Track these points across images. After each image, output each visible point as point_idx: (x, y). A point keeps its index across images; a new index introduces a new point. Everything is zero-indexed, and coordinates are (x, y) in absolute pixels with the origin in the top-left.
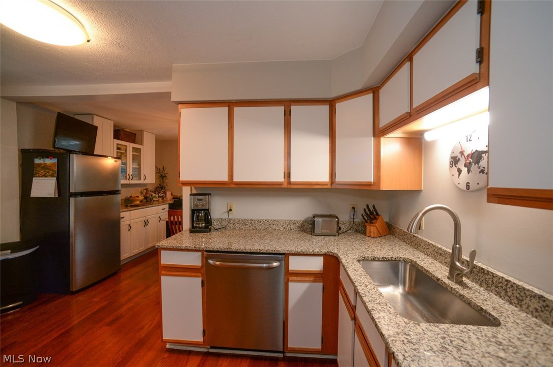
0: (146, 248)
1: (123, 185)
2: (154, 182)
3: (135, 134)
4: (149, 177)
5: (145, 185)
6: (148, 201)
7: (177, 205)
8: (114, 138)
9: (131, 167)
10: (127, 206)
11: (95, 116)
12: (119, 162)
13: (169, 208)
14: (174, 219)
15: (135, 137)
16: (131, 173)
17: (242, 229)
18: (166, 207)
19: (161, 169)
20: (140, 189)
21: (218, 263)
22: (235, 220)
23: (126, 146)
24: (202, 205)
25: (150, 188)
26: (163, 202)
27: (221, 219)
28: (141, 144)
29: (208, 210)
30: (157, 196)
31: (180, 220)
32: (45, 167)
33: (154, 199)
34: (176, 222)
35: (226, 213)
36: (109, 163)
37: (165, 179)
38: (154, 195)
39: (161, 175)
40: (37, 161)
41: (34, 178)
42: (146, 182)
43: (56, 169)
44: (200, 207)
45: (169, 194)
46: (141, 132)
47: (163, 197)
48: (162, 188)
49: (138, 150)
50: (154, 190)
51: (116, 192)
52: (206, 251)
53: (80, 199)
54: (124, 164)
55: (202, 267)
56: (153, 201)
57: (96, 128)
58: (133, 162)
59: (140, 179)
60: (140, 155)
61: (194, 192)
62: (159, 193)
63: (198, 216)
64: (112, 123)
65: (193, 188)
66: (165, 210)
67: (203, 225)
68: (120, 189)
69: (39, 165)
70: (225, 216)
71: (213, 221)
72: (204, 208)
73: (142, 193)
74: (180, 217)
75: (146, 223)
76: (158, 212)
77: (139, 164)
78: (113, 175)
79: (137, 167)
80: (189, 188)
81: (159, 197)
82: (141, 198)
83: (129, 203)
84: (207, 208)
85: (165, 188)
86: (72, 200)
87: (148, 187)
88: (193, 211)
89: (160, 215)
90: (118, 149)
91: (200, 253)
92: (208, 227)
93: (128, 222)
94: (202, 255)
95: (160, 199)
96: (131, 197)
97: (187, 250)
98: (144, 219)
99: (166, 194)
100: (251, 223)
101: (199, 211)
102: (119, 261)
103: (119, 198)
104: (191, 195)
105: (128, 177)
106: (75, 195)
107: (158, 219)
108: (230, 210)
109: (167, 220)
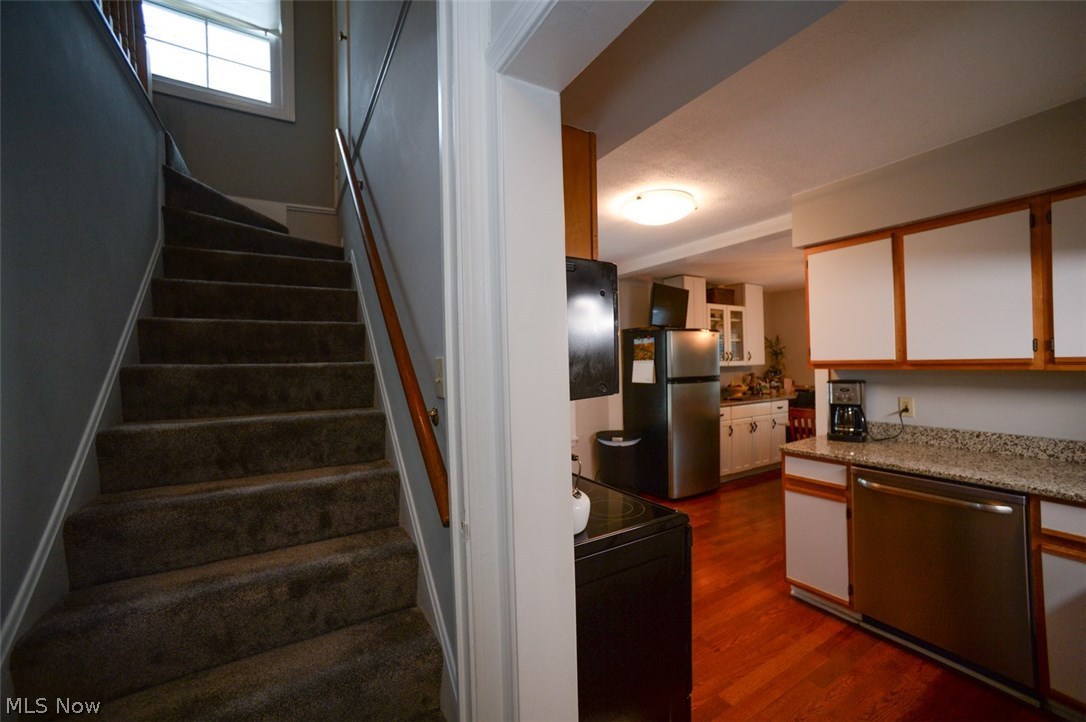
0: (753, 467)
1: (723, 369)
2: (763, 363)
3: (733, 291)
4: (756, 355)
5: (749, 368)
6: (754, 394)
7: (803, 402)
8: (708, 301)
9: (730, 340)
10: (725, 399)
11: (685, 277)
12: (717, 335)
13: (790, 406)
14: (800, 423)
15: (733, 295)
16: (730, 350)
17: (932, 445)
18: (785, 404)
19: (774, 341)
20: (741, 374)
21: (876, 485)
22: (915, 428)
23: (722, 311)
24: (850, 399)
25: (757, 373)
26: (778, 396)
27: (887, 424)
28: (742, 303)
29: (859, 406)
30: (768, 385)
31: (810, 426)
32: (643, 348)
33: (764, 392)
34: (803, 429)
35: (898, 415)
36: (704, 337)
37: (780, 357)
38: (763, 384)
39: (774, 349)
40: (637, 342)
41: (635, 362)
42: (751, 363)
43: (653, 351)
44: (845, 401)
45: (788, 383)
46: (741, 286)
47: (777, 388)
48: (775, 373)
49: (737, 315)
50: (762, 376)
51: (713, 379)
52: (854, 465)
53: (676, 385)
54: (722, 337)
55: (848, 487)
56: (763, 394)
57: (687, 292)
58: (732, 333)
59: (742, 358)
60: (741, 322)
61: (835, 377)
62: (771, 381)
63: (841, 417)
64: (703, 281)
65: (832, 371)
66: (782, 410)
67: (852, 430)
68: (718, 372)
69: (639, 346)
70: (895, 420)
71: (870, 426)
72: (851, 403)
73: (744, 380)
74: (809, 421)
75: (753, 427)
76: (772, 412)
77: (740, 336)
78: (710, 355)
79: (738, 340)
80: (825, 372)
81: (771, 387)
82: (745, 388)
83: (729, 396)
84: (859, 403)
85: (780, 373)
86: (669, 386)
87: (753, 371)
88: (833, 408)
89: (774, 416)
90: (713, 316)
91: (845, 467)
92: (860, 434)
93: (728, 423)
94: (848, 470)
95: (774, 392)
96: (729, 386)
97: (822, 459)
98: (749, 420)
99: (782, 383)
100: (954, 436)
101: (844, 407)
102: (718, 477)
103: (717, 386)
104: (829, 382)
105: (726, 356)
106: (673, 381)
107: (771, 423)
108: (906, 410)
109: (789, 424)
